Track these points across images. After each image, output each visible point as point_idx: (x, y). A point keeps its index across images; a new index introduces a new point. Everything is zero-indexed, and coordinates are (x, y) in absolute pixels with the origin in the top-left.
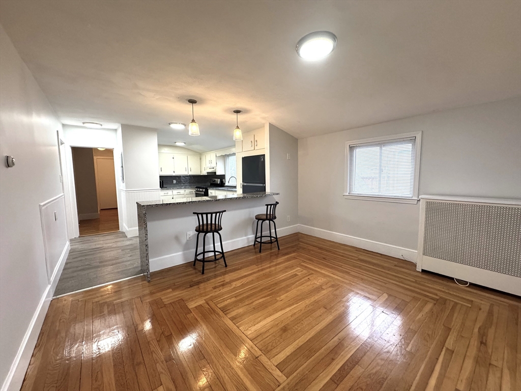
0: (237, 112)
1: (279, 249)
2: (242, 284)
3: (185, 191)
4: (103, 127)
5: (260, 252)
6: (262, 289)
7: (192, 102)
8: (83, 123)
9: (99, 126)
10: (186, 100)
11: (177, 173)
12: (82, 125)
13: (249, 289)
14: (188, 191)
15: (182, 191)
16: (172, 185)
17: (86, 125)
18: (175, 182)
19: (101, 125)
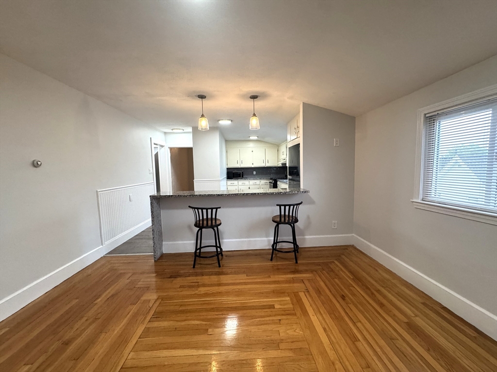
0: (254, 97)
1: (297, 262)
2: (206, 293)
3: (260, 182)
4: (184, 131)
5: (271, 260)
6: (213, 309)
7: (202, 97)
8: (172, 130)
9: (182, 131)
10: (196, 96)
11: (256, 165)
12: (171, 131)
13: (201, 302)
14: (263, 182)
15: (258, 182)
16: (253, 176)
17: (174, 131)
18: (255, 173)
19: (183, 130)
